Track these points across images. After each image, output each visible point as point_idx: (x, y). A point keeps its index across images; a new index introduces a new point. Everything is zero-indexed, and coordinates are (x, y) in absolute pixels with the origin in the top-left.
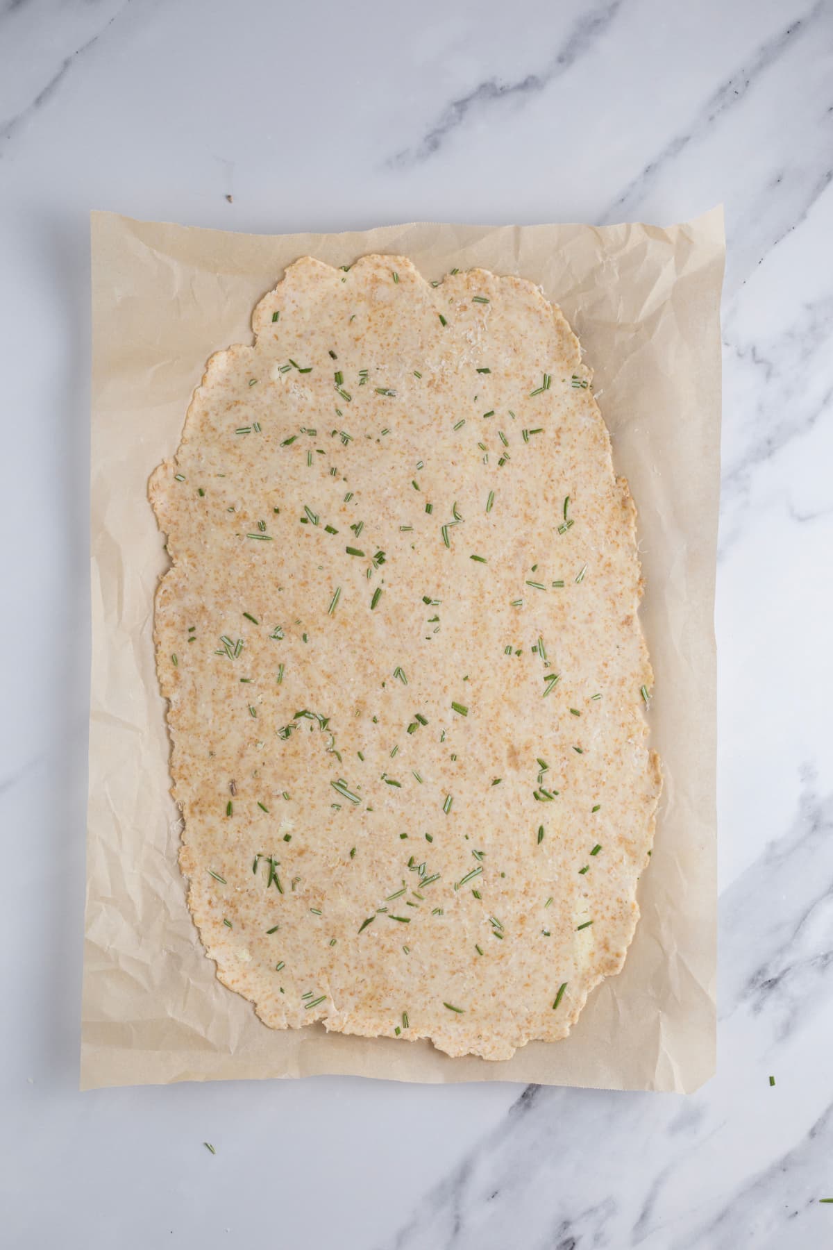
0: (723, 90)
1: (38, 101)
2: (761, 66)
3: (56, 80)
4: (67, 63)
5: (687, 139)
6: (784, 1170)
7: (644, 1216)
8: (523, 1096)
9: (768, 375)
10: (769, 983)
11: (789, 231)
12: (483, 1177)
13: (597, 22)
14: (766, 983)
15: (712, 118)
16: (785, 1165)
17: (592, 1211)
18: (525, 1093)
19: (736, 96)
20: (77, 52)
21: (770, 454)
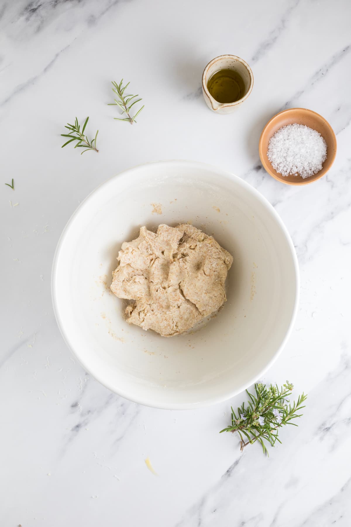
0: (317, 73)
1: (45, 70)
2: (333, 63)
3: (53, 62)
4: (57, 55)
5: (303, 92)
6: (331, 504)
7: (274, 521)
8: (227, 472)
9: (332, 187)
10: (327, 429)
11: (342, 129)
12: (210, 503)
13: (268, 45)
14: (325, 429)
15: (313, 84)
16: (331, 502)
17: (253, 518)
18: (228, 470)
19: (323, 75)
20: (61, 51)
21: (332, 218)
